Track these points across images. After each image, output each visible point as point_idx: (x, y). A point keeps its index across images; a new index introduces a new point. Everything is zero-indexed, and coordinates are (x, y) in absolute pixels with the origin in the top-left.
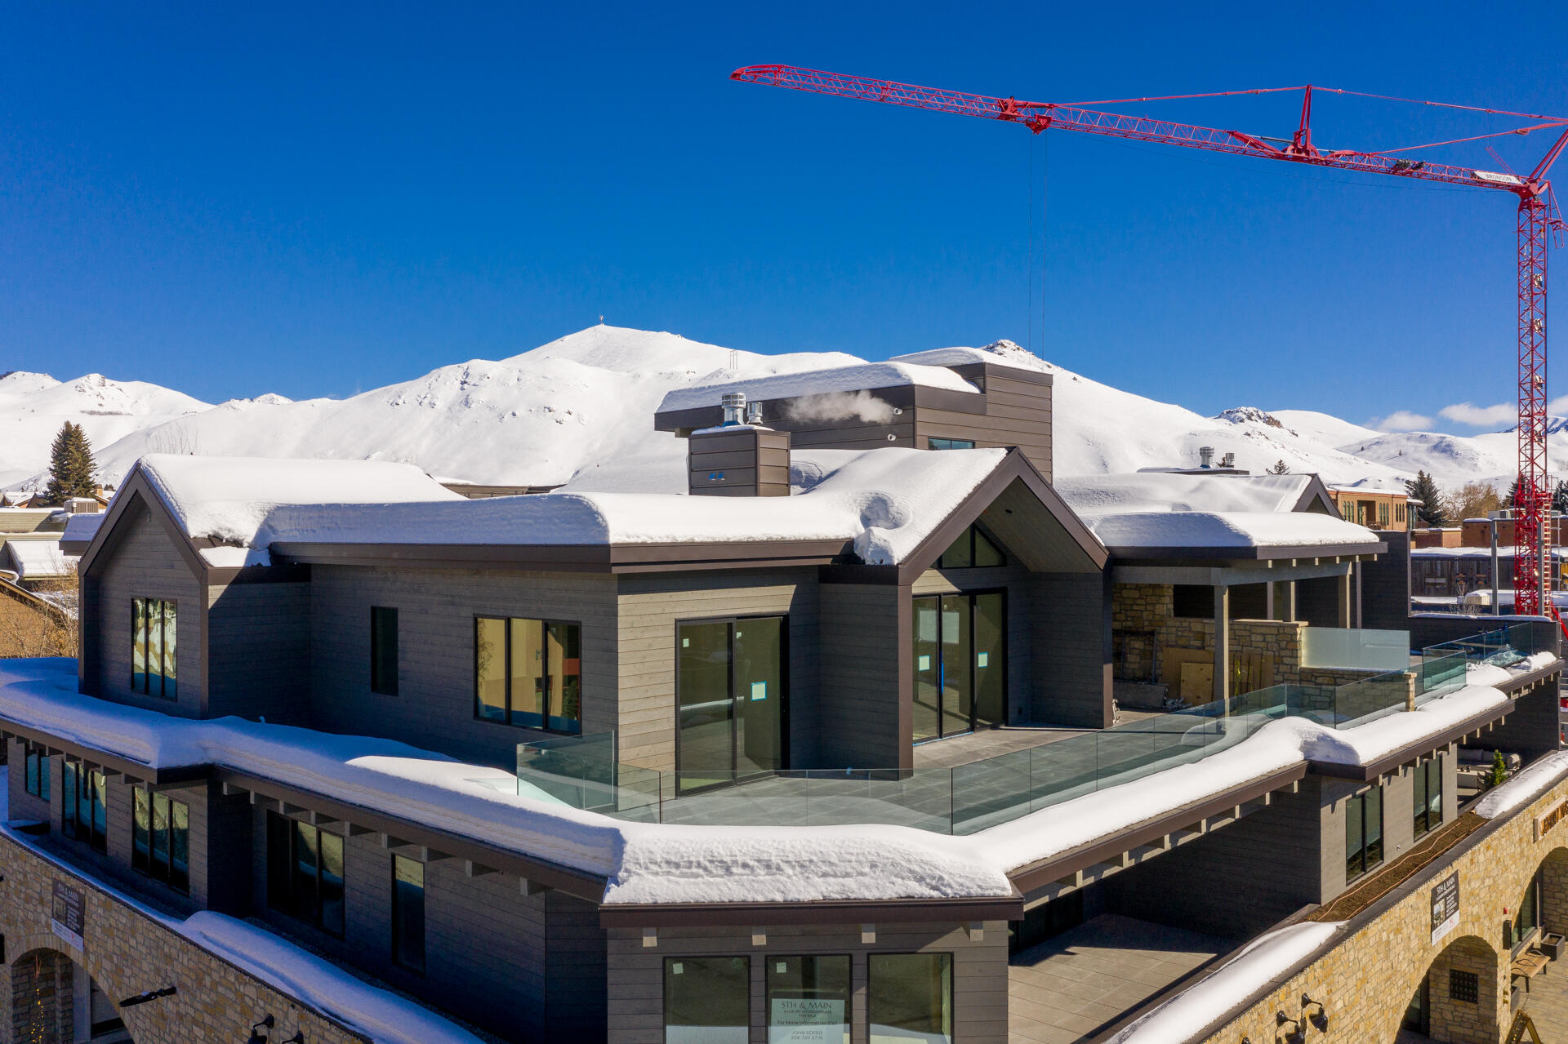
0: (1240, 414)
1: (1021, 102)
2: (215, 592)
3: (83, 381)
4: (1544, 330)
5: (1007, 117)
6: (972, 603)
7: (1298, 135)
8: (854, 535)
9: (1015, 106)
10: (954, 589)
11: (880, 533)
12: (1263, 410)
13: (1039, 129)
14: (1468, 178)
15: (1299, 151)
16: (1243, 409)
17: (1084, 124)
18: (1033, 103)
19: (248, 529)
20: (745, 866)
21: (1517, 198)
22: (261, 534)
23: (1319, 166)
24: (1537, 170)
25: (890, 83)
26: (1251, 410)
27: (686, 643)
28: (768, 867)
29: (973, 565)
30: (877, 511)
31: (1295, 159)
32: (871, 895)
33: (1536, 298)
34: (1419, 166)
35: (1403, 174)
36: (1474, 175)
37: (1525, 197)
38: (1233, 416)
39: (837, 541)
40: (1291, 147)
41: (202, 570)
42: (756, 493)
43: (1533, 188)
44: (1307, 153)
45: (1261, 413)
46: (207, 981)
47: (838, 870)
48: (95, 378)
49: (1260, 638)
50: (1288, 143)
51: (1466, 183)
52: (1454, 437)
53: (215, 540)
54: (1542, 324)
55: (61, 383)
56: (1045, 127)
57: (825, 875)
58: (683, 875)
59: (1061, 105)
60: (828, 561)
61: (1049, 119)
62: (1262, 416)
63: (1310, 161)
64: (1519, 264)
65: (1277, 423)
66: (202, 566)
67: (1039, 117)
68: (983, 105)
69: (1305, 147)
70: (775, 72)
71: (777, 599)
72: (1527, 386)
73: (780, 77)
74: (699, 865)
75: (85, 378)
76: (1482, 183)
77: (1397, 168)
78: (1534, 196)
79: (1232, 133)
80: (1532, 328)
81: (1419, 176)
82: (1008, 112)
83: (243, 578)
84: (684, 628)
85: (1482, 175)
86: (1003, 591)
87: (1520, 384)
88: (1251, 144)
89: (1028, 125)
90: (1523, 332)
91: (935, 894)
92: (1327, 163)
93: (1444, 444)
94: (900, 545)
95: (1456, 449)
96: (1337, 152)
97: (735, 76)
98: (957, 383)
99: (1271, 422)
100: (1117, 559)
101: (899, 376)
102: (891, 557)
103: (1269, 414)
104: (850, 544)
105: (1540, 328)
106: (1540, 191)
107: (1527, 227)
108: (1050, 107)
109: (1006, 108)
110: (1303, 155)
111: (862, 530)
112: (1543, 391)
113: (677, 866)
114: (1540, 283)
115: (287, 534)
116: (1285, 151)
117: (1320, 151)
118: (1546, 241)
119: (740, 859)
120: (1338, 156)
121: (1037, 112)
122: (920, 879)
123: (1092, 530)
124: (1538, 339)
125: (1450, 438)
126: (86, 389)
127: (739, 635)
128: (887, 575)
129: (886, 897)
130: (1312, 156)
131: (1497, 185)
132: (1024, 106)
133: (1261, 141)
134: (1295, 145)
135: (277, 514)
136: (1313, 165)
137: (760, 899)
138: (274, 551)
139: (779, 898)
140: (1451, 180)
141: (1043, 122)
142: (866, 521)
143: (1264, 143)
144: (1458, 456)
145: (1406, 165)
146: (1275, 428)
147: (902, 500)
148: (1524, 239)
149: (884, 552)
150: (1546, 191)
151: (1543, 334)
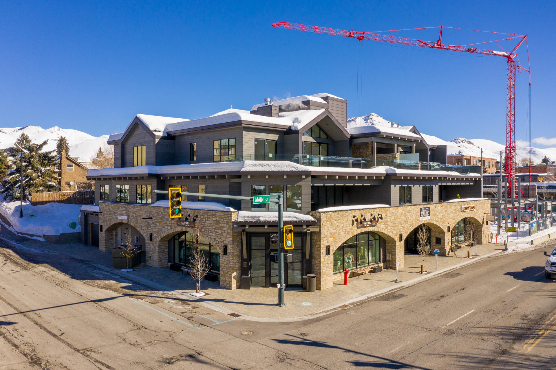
0: (459, 140)
1: (355, 32)
2: (157, 141)
3: (52, 129)
4: (514, 98)
5: (351, 36)
6: (320, 145)
7: (438, 41)
8: (291, 125)
9: (353, 33)
10: (315, 142)
11: (296, 124)
12: (467, 139)
13: (360, 40)
14: (491, 53)
15: (438, 45)
16: (460, 138)
17: (374, 38)
18: (359, 32)
19: (162, 129)
20: (265, 165)
21: (507, 59)
22: (165, 130)
23: (445, 50)
24: (513, 51)
25: (317, 27)
26: (463, 139)
27: (256, 143)
28: (269, 166)
29: (320, 137)
30: (296, 120)
31: (437, 48)
32: (286, 170)
33: (512, 89)
34: (475, 50)
35: (471, 52)
36: (493, 52)
37: (509, 58)
38: (456, 141)
39: (287, 126)
40: (436, 44)
41: (154, 136)
42: (271, 116)
43: (511, 56)
44: (441, 46)
45: (467, 140)
46: (160, 213)
47: (280, 166)
48: (56, 128)
49: (389, 157)
50: (435, 43)
51: (491, 55)
52: (536, 148)
53: (155, 131)
54: (514, 97)
55: (44, 130)
56: (362, 39)
57: (278, 167)
58: (254, 167)
59: (367, 33)
60: (285, 130)
61: (363, 37)
62: (467, 141)
63: (442, 48)
64: (507, 79)
65: (472, 144)
66: (154, 135)
67: (360, 36)
68: (344, 33)
69: (440, 44)
70: (284, 24)
71: (275, 137)
72: (509, 115)
73: (285, 26)
74: (257, 165)
75: (53, 128)
76: (495, 55)
77: (469, 50)
78: (511, 58)
79: (418, 40)
80: (511, 98)
81: (476, 53)
82: (351, 35)
83: (163, 138)
84: (256, 140)
85: (495, 52)
86: (327, 144)
87: (507, 114)
88: (424, 43)
89: (357, 38)
90: (508, 99)
91: (297, 170)
92: (447, 49)
93: (532, 151)
94: (300, 126)
95: (536, 153)
96: (450, 46)
97: (273, 25)
98: (322, 101)
99: (470, 143)
100: (353, 137)
101: (307, 98)
102: (298, 128)
103: (469, 140)
104: (290, 127)
105: (513, 98)
106: (513, 57)
107: (510, 68)
108: (364, 33)
109: (351, 34)
110: (440, 46)
111: (292, 124)
112: (514, 117)
113: (254, 165)
114: (513, 84)
115: (170, 130)
116: (434, 45)
117: (445, 45)
118: (515, 71)
119: (264, 164)
120: (450, 47)
121: (360, 35)
122: (294, 168)
123: (348, 131)
124: (512, 101)
125: (535, 149)
126: (53, 132)
127: (267, 143)
128: (297, 132)
129: (288, 170)
130: (442, 47)
131: (500, 55)
132: (356, 33)
133: (427, 43)
134: (437, 44)
135: (168, 126)
136: (443, 50)
137: (267, 170)
138: (167, 133)
139: (270, 170)
140: (486, 54)
141: (361, 38)
142: (293, 122)
143: (428, 43)
144: (537, 155)
145: (471, 49)
146: (472, 145)
147: (300, 118)
148: (509, 71)
149: (296, 127)
150: (515, 57)
151: (514, 99)
